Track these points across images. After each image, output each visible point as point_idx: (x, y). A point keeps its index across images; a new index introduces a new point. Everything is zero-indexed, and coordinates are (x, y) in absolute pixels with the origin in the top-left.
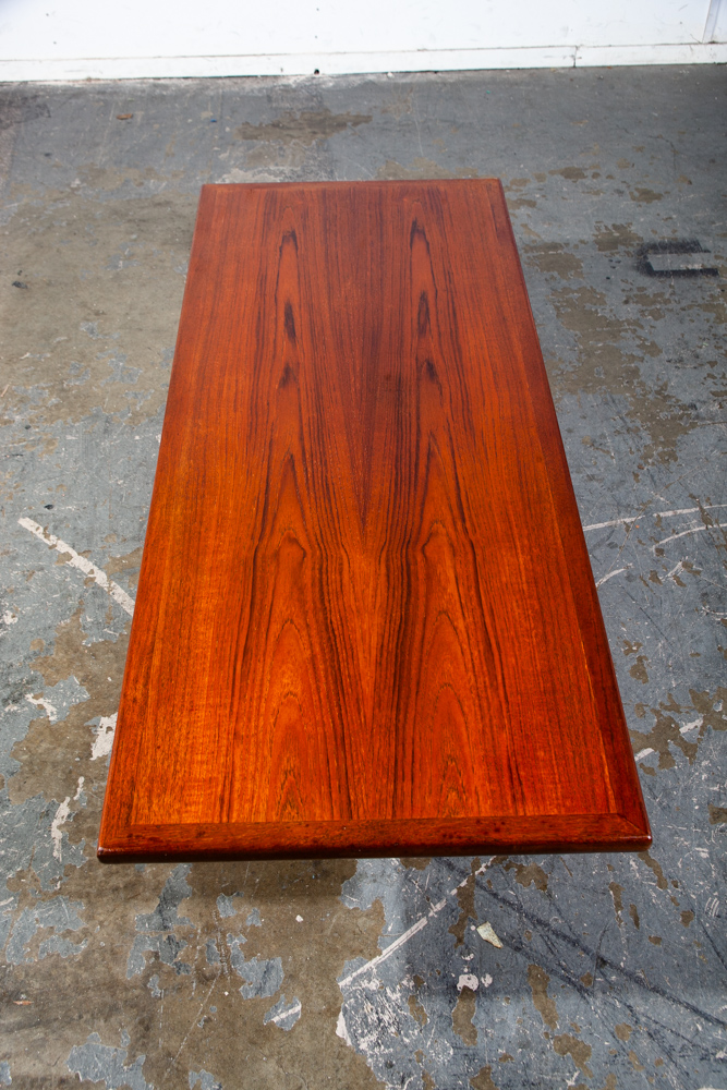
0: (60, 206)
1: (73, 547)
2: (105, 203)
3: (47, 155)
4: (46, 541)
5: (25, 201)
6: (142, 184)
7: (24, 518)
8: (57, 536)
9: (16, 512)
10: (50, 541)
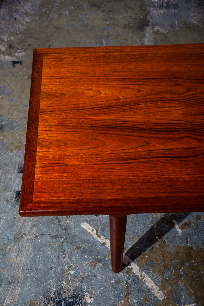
7: (84, 222)
8: (105, 236)
9: (78, 218)
10: (101, 240)
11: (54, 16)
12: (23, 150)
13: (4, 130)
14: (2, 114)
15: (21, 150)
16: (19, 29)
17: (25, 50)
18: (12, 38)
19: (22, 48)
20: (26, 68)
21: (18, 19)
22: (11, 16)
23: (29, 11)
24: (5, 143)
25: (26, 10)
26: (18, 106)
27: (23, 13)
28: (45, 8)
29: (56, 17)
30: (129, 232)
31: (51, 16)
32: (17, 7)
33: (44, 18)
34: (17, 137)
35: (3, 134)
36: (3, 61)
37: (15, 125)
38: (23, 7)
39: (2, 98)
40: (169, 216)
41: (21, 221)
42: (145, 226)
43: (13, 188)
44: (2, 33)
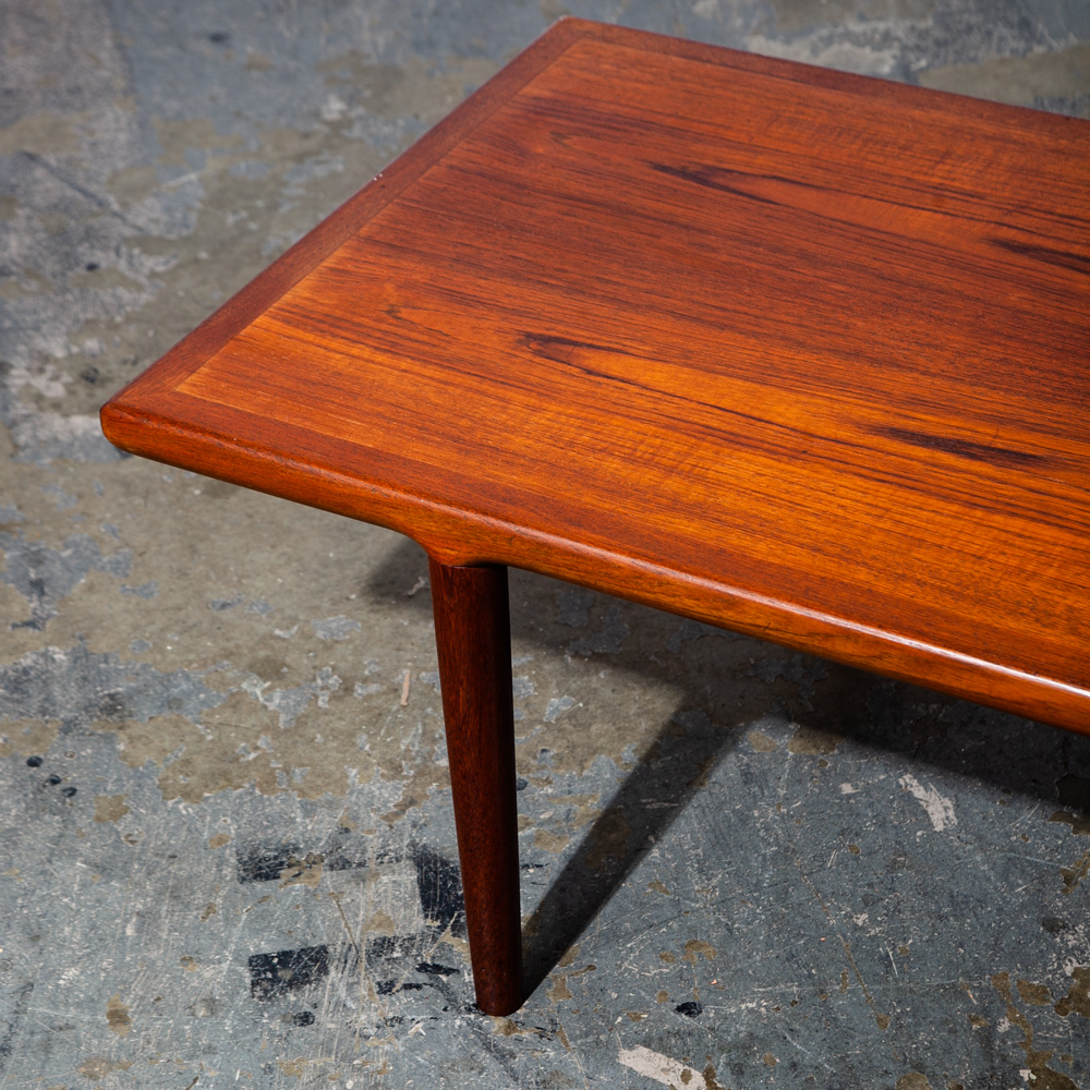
0: (320, 171)
3: (217, 38)
5: (213, 165)
7: (631, 1048)
9: (598, 1034)
12: (247, 785)
13: (131, 716)
14: (106, 650)
15: (239, 787)
16: (121, 306)
18: (92, 344)
21: (104, 265)
22: (69, 260)
23: (156, 231)
24: (146, 767)
25: (140, 229)
26: (180, 609)
27: (125, 240)
28: (235, 212)
30: (875, 1063)
32: (94, 222)
34: (202, 738)
35: (128, 731)
36: (60, 437)
37: (184, 686)
38: (124, 219)
39: (90, 588)
40: (1063, 975)
41: (306, 1080)
42: (953, 1031)
43: (233, 947)
44: (37, 329)
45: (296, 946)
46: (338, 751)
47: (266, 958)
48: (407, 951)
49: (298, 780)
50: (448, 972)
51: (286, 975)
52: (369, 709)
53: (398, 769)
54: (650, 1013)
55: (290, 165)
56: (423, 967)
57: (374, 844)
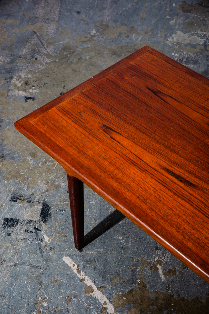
0: (85, 46)
1: (94, 283)
2: (109, 47)
3: (78, 12)
4: (78, 275)
5: (67, 41)
6: (128, 36)
7: (66, 256)
8: (85, 272)
9: (61, 252)
10: (81, 275)
11: (73, 60)
12: (19, 180)
13: (4, 159)
14: (6, 144)
15: (18, 180)
16: (38, 69)
17: (39, 87)
18: (29, 76)
19: (37, 86)
20: (38, 104)
21: (38, 59)
22: (33, 56)
23: (51, 53)
24: (3, 171)
25: (48, 52)
26: (22, 138)
27: (44, 54)
28: (66, 52)
29: (75, 60)
30: (110, 271)
31: (71, 60)
32: (40, 49)
33: (64, 60)
34: (15, 167)
35: (3, 163)
36: (16, 95)
37: (17, 155)
38: (46, 49)
39: (8, 130)
40: (154, 260)
41: (4, 248)
42: (128, 268)
43: (3, 215)
44: (21, 70)
45: (14, 218)
46: (39, 176)
47: (7, 219)
48: (34, 224)
49: (29, 181)
50: (39, 230)
51: (10, 224)
52: (48, 168)
53: (48, 183)
54: (73, 249)
55: (81, 43)
56: (35, 228)
57: (37, 198)
